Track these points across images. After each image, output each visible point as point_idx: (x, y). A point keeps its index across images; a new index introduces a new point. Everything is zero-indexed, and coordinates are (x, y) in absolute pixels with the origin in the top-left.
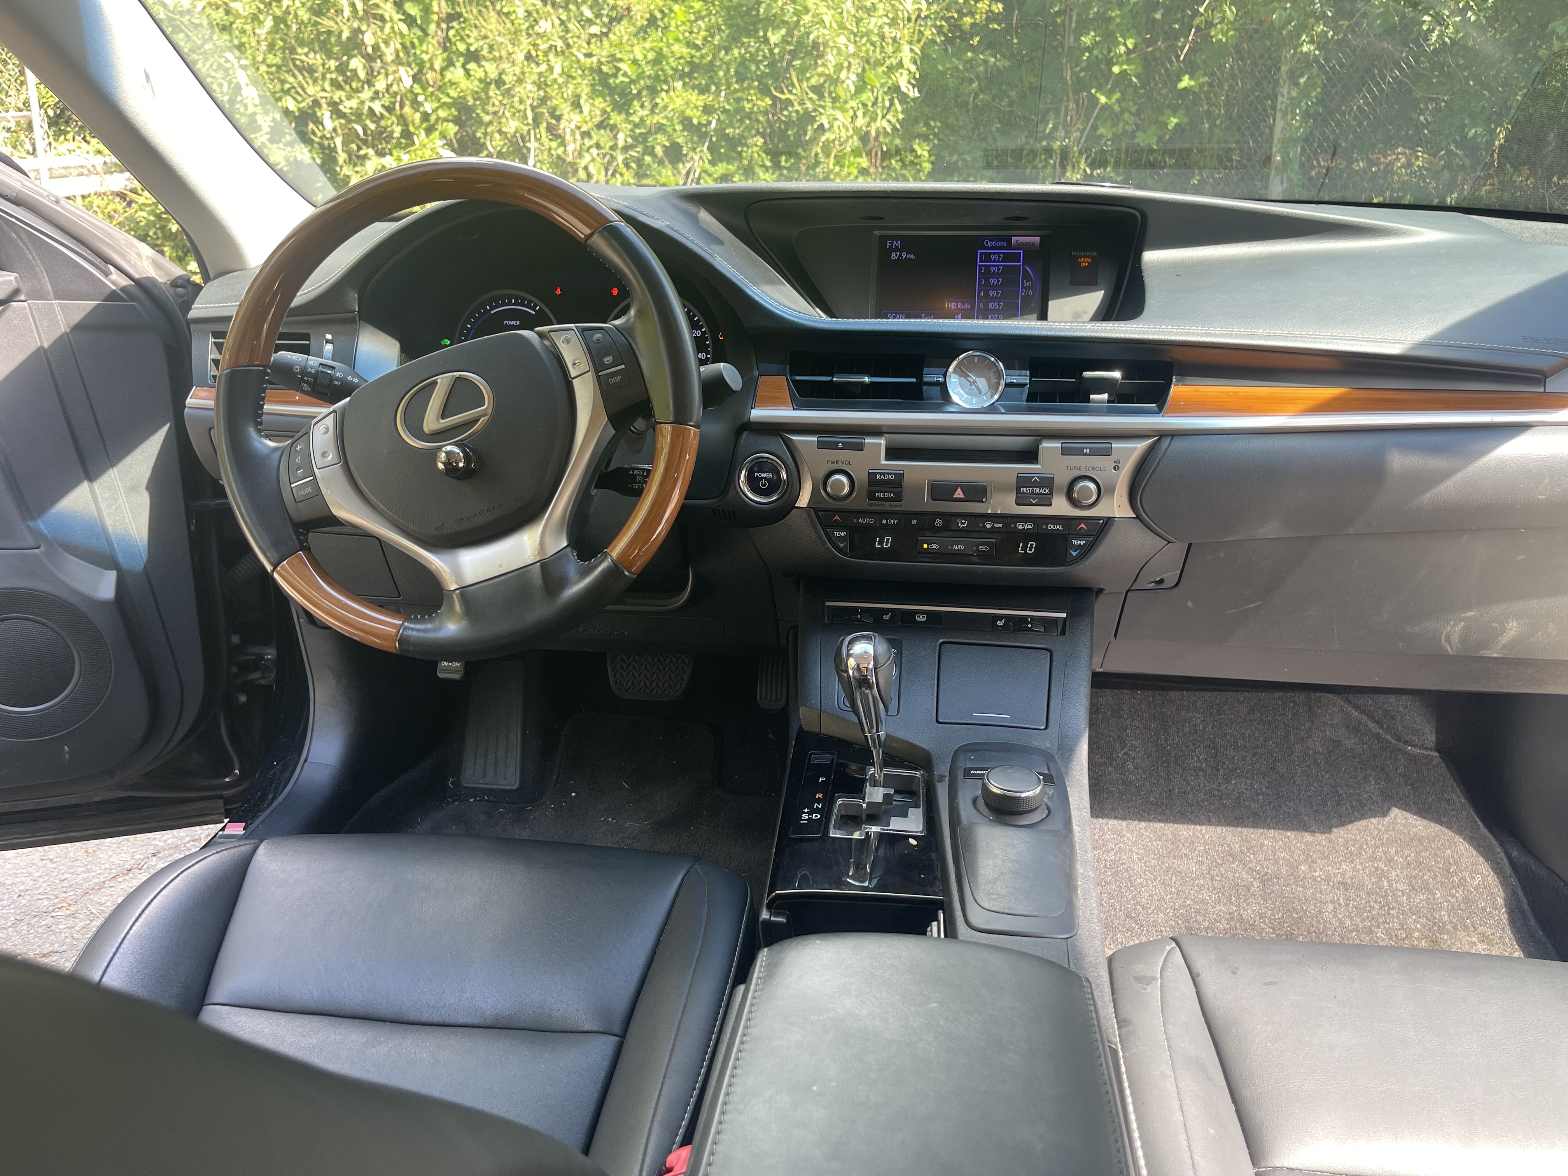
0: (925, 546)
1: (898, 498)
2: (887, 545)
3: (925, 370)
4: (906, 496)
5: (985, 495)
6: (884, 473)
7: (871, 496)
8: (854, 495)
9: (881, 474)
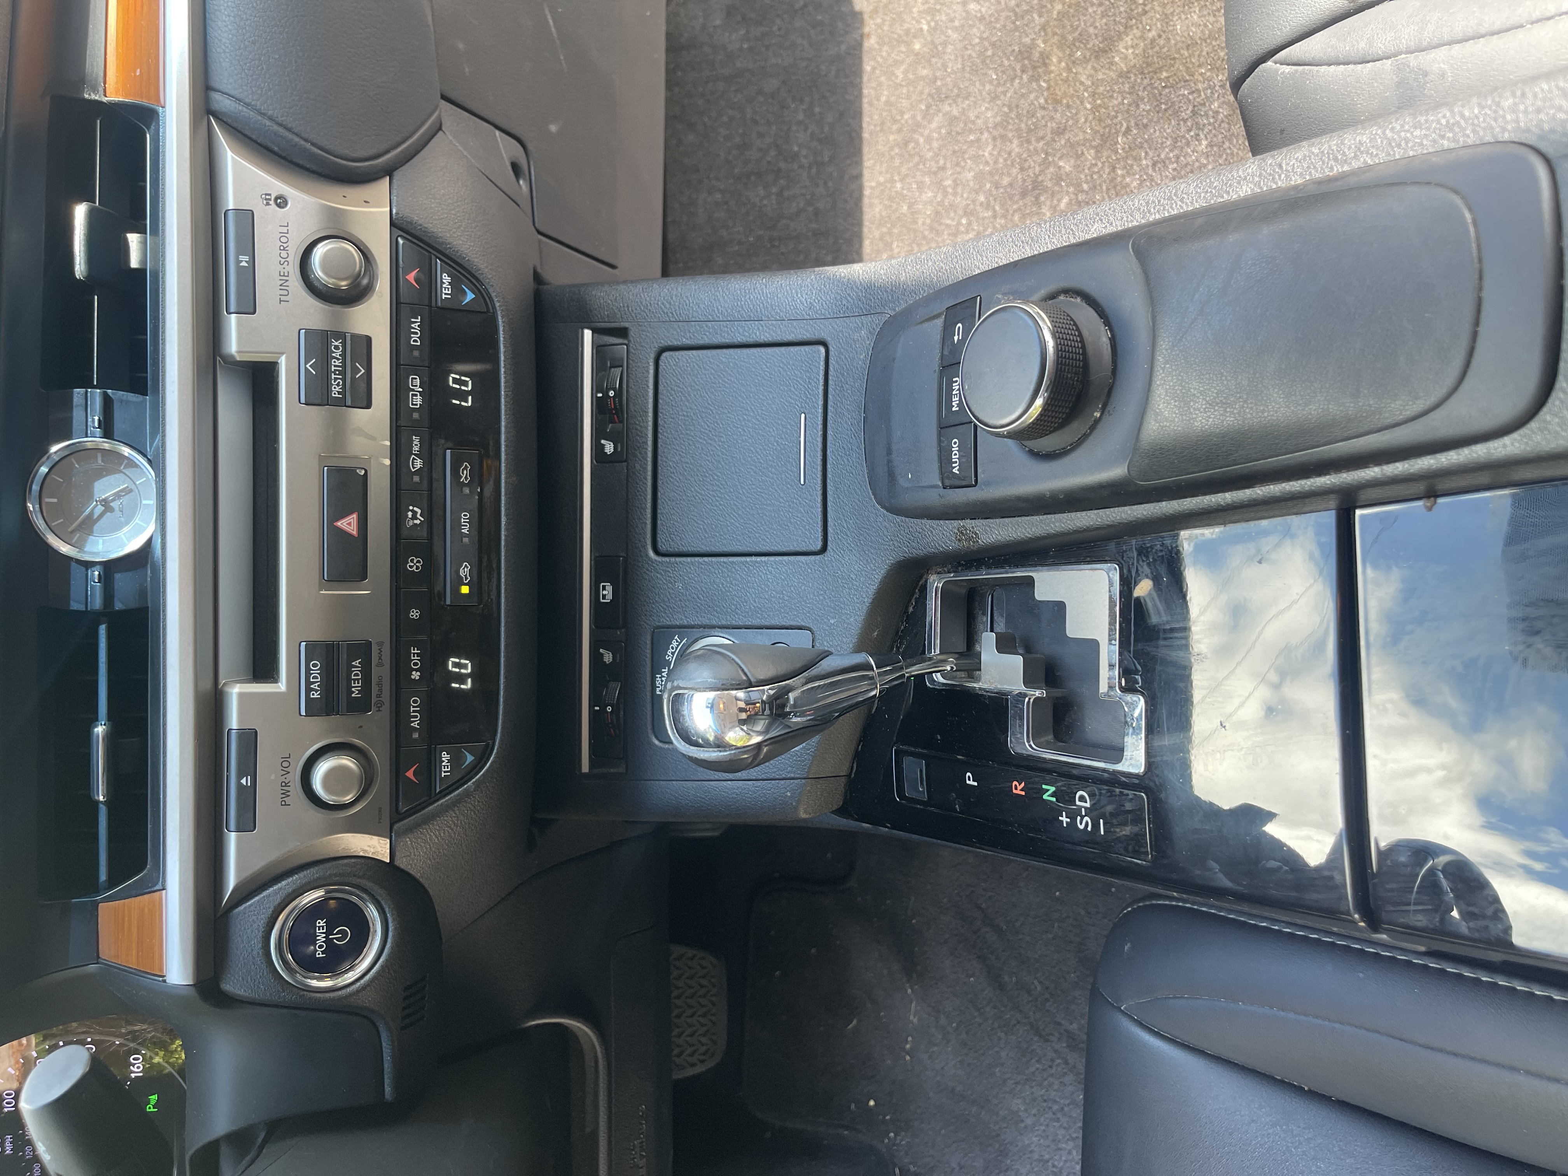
0: (465, 590)
1: (363, 650)
2: (465, 666)
3: (75, 606)
4: (359, 634)
5: (352, 471)
6: (308, 683)
7: (361, 706)
8: (357, 742)
9: (308, 690)
